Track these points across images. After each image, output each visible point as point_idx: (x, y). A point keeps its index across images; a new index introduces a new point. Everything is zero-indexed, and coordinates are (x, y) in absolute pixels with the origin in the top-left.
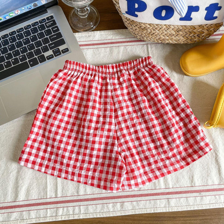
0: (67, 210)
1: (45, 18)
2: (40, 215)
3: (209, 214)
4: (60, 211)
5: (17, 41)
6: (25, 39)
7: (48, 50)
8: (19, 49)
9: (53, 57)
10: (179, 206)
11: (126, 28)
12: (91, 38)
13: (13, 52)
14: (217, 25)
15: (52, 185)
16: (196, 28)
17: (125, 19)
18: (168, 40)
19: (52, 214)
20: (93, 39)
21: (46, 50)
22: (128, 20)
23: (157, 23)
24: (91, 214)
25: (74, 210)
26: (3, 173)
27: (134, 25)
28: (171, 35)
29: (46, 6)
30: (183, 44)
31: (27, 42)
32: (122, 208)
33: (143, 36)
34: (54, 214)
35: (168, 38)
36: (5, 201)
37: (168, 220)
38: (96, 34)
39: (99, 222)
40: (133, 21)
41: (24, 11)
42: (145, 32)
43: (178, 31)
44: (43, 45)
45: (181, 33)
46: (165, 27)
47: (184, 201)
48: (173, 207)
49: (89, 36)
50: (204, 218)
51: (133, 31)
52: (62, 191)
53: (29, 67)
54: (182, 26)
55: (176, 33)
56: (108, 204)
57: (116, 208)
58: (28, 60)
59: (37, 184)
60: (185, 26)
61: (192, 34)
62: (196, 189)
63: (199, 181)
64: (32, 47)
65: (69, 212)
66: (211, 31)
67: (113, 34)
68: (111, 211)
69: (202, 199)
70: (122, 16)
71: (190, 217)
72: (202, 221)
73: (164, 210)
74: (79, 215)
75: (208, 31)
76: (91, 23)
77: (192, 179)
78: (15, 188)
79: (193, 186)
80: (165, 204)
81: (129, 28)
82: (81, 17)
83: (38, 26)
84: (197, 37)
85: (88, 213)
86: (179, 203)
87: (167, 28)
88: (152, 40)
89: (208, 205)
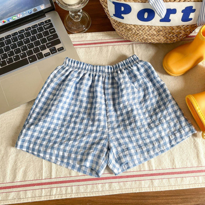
0: (60, 189)
1: (44, 21)
2: (35, 195)
3: (189, 194)
4: (54, 191)
5: (19, 41)
6: (26, 39)
7: (46, 49)
8: (20, 47)
9: (50, 55)
10: (162, 186)
11: (114, 30)
12: (83, 39)
13: (15, 50)
14: (193, 26)
15: (47, 167)
16: (174, 29)
17: (113, 22)
18: (150, 39)
20: (85, 40)
21: (44, 48)
22: (115, 22)
23: (140, 24)
24: (82, 194)
25: (66, 190)
26: (3, 156)
27: (121, 27)
28: (153, 35)
29: (45, 11)
30: (164, 43)
31: (27, 41)
32: (111, 188)
33: (129, 36)
34: (48, 194)
35: (150, 38)
36: (3, 182)
37: (152, 199)
38: (87, 35)
39: (89, 201)
40: (120, 22)
41: (25, 15)
42: (130, 32)
43: (158, 31)
44: (41, 45)
45: (161, 33)
46: (147, 28)
47: (166, 182)
48: (157, 188)
49: (82, 37)
50: (184, 197)
51: (119, 31)
52: (56, 173)
53: (28, 63)
54: (162, 27)
55: (157, 33)
56: (97, 184)
57: (104, 188)
58: (28, 57)
59: (33, 167)
60: (165, 27)
61: (172, 34)
62: (177, 171)
63: (180, 163)
64: (31, 46)
65: (62, 192)
66: (188, 31)
67: (102, 35)
68: (100, 191)
69: (182, 180)
70: (110, 19)
71: (171, 196)
72: (183, 200)
73: (148, 190)
74: (71, 194)
75: (185, 31)
76: (84, 26)
77: (173, 162)
78: (14, 170)
79: (174, 168)
80: (149, 184)
81: (116, 29)
82: (75, 21)
83: (37, 28)
84: (175, 37)
85: (79, 192)
86: (161, 184)
87: (150, 29)
88: (136, 40)
89: (188, 185)
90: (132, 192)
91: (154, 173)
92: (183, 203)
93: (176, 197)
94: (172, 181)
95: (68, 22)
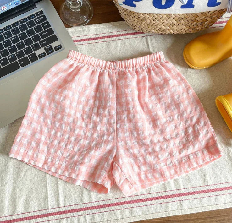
0: (71, 220)
1: (34, 13)
3: (225, 214)
5: (5, 40)
6: (14, 37)
7: (40, 48)
8: (7, 48)
9: (45, 55)
10: (192, 207)
11: (123, 20)
12: (85, 33)
14: (221, 12)
15: (53, 194)
16: (198, 16)
17: (122, 11)
18: (168, 30)
20: (87, 34)
21: (37, 47)
22: (125, 11)
23: (157, 13)
25: (79, 220)
27: (133, 16)
28: (172, 25)
29: (34, 1)
30: (185, 34)
31: (16, 40)
32: (132, 214)
33: (142, 27)
35: (169, 28)
36: (1, 215)
38: (90, 28)
40: (131, 11)
41: (11, 7)
42: (144, 23)
43: (179, 20)
44: (34, 43)
45: (182, 22)
46: (165, 16)
47: (197, 203)
48: (187, 210)
49: (83, 31)
50: (220, 219)
51: (130, 22)
52: (65, 200)
53: (19, 68)
54: (183, 14)
55: (177, 23)
56: (116, 211)
57: (124, 215)
58: (18, 60)
59: (36, 195)
60: (187, 14)
61: (195, 23)
62: (209, 189)
63: (212, 179)
64: (21, 46)
66: (215, 18)
67: (108, 27)
68: (119, 218)
69: (216, 198)
70: (118, 7)
71: (204, 219)
73: (177, 214)
75: (211, 18)
76: (85, 17)
77: (204, 178)
78: (12, 200)
79: (206, 185)
80: (177, 206)
81: (126, 20)
82: (73, 11)
83: (27, 23)
84: (200, 25)
86: (192, 205)
87: (168, 18)
88: (152, 31)
89: (224, 204)
90: (158, 217)
91: (182, 192)
94: (205, 201)
95: (64, 13)
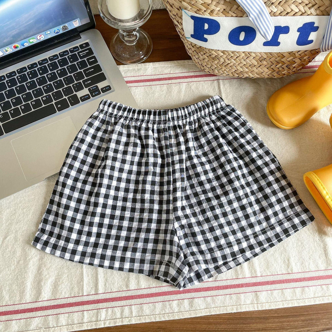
0: (113, 311)
1: (78, 45)
2: (73, 321)
3: (315, 312)
4: (103, 313)
5: (39, 76)
6: (50, 74)
7: (83, 88)
8: (41, 87)
9: (89, 98)
10: (272, 301)
12: (141, 73)
13: (33, 92)
14: (313, 52)
15: (90, 276)
16: (285, 57)
17: (189, 46)
18: (247, 72)
19: (91, 318)
20: (143, 74)
21: (79, 88)
22: (193, 47)
23: (233, 50)
24: (147, 317)
25: (122, 312)
26: (19, 261)
27: (202, 53)
28: (251, 66)
29: (79, 30)
30: (268, 79)
31: (53, 77)
32: (192, 306)
33: (213, 68)
34: (94, 319)
35: (247, 70)
36: (21, 301)
37: (257, 323)
38: (147, 67)
39: (158, 328)
40: (200, 47)
41: (49, 37)
42: (216, 62)
43: (260, 60)
44: (76, 82)
45: (265, 63)
46: (243, 55)
47: (278, 295)
48: (264, 304)
49: (138, 70)
51: (199, 61)
52: (105, 285)
53: (55, 112)
54: (266, 53)
55: (258, 63)
56: (171, 302)
57: (182, 307)
58: (54, 102)
59: (68, 276)
60: (270, 53)
61: (280, 64)
62: (295, 277)
63: (298, 265)
64: (59, 85)
65: (115, 314)
66: (305, 60)
67: (171, 67)
68: (175, 312)
69: (303, 290)
70: (185, 42)
71: (287, 317)
72: (305, 322)
73: (250, 309)
74: (130, 318)
75: (300, 60)
76: (141, 53)
77: (288, 264)
78: (37, 282)
79: (290, 272)
80: (251, 299)
81: (194, 58)
82: (127, 44)
83: (68, 57)
84: (286, 68)
85: (142, 315)
86: (271, 298)
87: (247, 57)
88: (225, 74)
89: (313, 299)
90: (226, 312)
91: (258, 281)
92: (306, 327)
93: (295, 319)
94: (288, 293)
95: (116, 47)
